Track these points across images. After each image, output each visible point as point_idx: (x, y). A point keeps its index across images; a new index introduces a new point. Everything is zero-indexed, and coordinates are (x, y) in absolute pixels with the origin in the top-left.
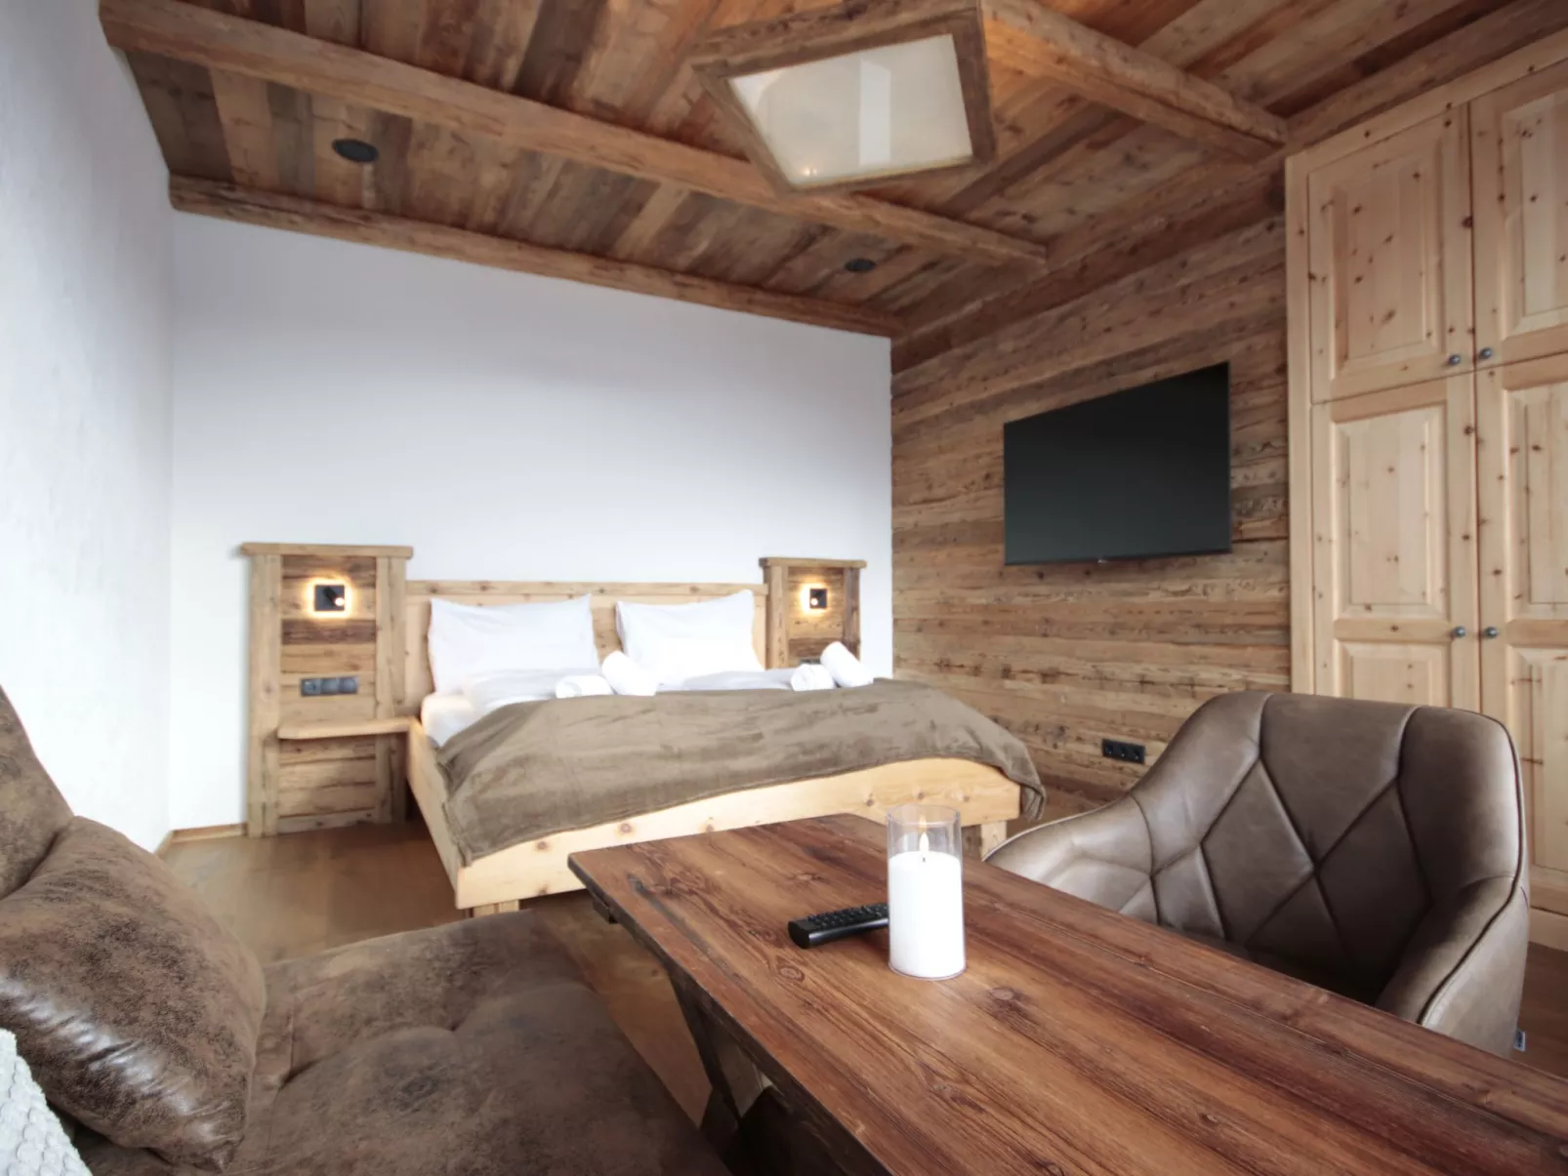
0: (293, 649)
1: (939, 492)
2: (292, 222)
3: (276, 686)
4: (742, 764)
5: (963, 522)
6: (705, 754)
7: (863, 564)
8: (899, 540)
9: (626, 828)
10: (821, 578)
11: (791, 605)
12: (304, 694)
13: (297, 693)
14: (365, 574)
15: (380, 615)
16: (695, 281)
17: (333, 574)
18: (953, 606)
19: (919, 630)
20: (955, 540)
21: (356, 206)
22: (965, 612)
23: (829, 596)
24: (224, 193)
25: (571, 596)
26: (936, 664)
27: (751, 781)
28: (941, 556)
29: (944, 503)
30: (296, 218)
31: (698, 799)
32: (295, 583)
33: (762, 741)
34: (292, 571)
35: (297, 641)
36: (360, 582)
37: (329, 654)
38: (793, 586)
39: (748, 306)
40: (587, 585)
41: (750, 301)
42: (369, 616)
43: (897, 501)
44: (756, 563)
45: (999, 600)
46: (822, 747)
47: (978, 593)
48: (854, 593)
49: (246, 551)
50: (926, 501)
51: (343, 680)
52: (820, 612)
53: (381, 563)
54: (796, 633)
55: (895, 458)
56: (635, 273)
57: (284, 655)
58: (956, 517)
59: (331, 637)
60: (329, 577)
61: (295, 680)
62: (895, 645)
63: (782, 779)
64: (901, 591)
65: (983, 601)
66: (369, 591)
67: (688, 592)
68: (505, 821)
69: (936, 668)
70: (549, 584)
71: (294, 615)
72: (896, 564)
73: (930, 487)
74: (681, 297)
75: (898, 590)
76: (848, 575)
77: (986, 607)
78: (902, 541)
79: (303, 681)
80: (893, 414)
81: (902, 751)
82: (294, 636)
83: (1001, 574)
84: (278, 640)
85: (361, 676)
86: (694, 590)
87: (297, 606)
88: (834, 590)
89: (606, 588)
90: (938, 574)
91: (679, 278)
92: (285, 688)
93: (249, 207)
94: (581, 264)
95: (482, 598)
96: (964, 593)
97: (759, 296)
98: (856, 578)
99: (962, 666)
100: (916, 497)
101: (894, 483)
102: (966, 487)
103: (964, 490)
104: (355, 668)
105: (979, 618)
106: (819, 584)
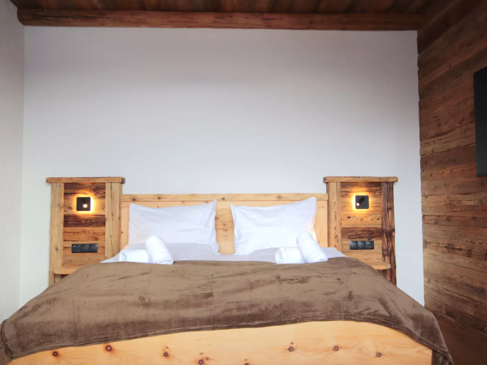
0: (69, 229)
1: (445, 128)
2: (69, 22)
3: (60, 248)
4: (190, 313)
5: (458, 147)
6: (167, 305)
7: (396, 180)
8: (425, 162)
9: (109, 348)
10: (365, 189)
11: (344, 206)
12: (73, 252)
13: (70, 251)
14: (101, 192)
15: (107, 213)
16: (275, 16)
17: (86, 192)
18: (455, 206)
19: (436, 223)
20: (454, 160)
21: (95, 9)
22: (461, 211)
23: (371, 200)
24: (39, 13)
25: (207, 202)
26: (446, 247)
27: (195, 325)
28: (447, 172)
29: (447, 136)
30: (70, 20)
31: (155, 334)
32: (70, 197)
33: (210, 299)
34: (69, 191)
35: (71, 226)
36: (99, 195)
37: (84, 232)
38: (345, 194)
39: (310, 26)
40: (214, 195)
41: (311, 22)
42: (102, 213)
43: (423, 137)
44: (322, 180)
45: (481, 202)
46: (253, 306)
47: (469, 196)
48: (389, 198)
49: (50, 181)
50: (437, 135)
51: (90, 245)
52: (363, 211)
53: (108, 186)
54: (347, 224)
55: (421, 108)
56: (240, 18)
57: (65, 232)
58: (453, 145)
59: (86, 223)
60: (85, 194)
61: (69, 244)
62: (424, 234)
63: (218, 326)
64: (426, 197)
65: (472, 203)
66: (101, 201)
67: (276, 199)
68: (31, 337)
69: (445, 249)
70: (193, 195)
71: (69, 212)
72: (423, 179)
73: (439, 125)
74: (269, 27)
75: (425, 196)
76: (385, 186)
77: (472, 208)
78: (426, 163)
79: (73, 245)
80: (419, 79)
81: (318, 313)
82: (69, 223)
83: (482, 183)
84: (62, 225)
85: (99, 243)
86: (280, 197)
87: (70, 208)
88: (374, 196)
89: (225, 197)
90: (445, 185)
91: (266, 16)
92: (65, 248)
93: (50, 18)
94: (208, 18)
95: (159, 204)
96: (460, 197)
97: (318, 17)
98: (391, 189)
99: (460, 249)
100: (432, 133)
101: (421, 125)
102: (459, 123)
103: (459, 125)
104: (96, 239)
105: (470, 215)
106: (363, 193)
